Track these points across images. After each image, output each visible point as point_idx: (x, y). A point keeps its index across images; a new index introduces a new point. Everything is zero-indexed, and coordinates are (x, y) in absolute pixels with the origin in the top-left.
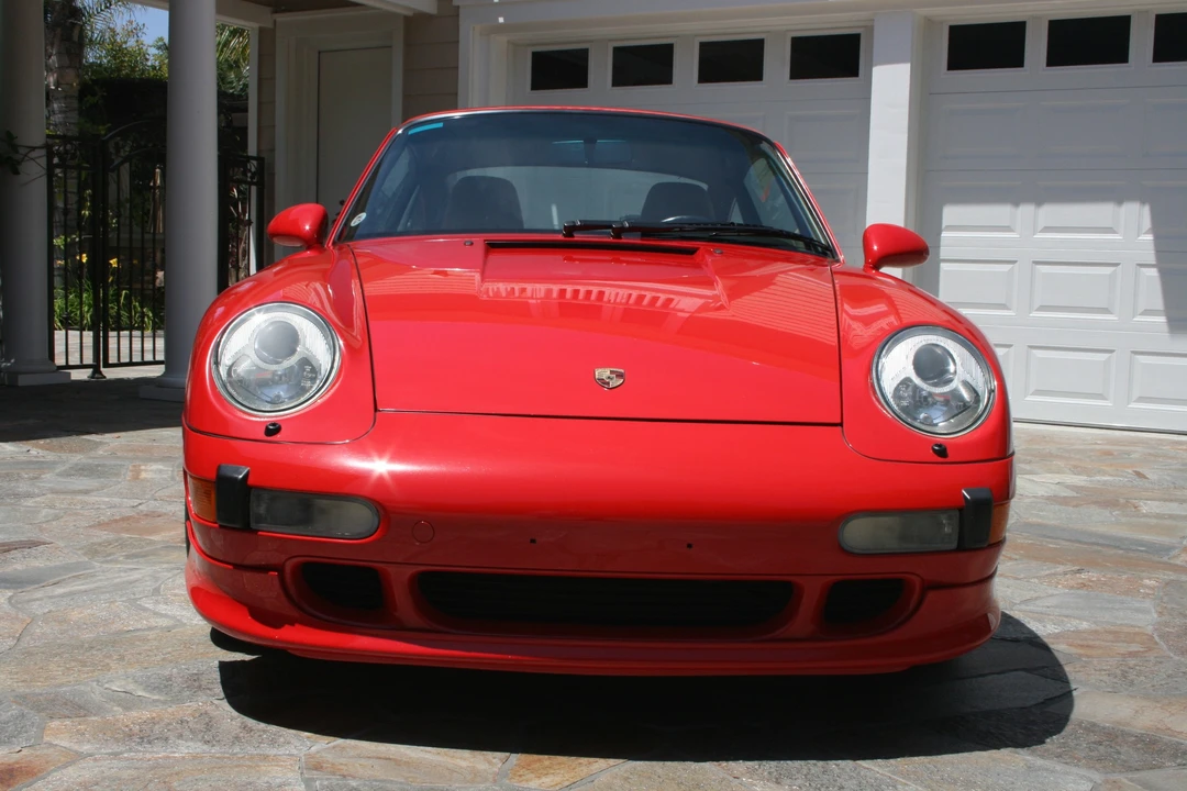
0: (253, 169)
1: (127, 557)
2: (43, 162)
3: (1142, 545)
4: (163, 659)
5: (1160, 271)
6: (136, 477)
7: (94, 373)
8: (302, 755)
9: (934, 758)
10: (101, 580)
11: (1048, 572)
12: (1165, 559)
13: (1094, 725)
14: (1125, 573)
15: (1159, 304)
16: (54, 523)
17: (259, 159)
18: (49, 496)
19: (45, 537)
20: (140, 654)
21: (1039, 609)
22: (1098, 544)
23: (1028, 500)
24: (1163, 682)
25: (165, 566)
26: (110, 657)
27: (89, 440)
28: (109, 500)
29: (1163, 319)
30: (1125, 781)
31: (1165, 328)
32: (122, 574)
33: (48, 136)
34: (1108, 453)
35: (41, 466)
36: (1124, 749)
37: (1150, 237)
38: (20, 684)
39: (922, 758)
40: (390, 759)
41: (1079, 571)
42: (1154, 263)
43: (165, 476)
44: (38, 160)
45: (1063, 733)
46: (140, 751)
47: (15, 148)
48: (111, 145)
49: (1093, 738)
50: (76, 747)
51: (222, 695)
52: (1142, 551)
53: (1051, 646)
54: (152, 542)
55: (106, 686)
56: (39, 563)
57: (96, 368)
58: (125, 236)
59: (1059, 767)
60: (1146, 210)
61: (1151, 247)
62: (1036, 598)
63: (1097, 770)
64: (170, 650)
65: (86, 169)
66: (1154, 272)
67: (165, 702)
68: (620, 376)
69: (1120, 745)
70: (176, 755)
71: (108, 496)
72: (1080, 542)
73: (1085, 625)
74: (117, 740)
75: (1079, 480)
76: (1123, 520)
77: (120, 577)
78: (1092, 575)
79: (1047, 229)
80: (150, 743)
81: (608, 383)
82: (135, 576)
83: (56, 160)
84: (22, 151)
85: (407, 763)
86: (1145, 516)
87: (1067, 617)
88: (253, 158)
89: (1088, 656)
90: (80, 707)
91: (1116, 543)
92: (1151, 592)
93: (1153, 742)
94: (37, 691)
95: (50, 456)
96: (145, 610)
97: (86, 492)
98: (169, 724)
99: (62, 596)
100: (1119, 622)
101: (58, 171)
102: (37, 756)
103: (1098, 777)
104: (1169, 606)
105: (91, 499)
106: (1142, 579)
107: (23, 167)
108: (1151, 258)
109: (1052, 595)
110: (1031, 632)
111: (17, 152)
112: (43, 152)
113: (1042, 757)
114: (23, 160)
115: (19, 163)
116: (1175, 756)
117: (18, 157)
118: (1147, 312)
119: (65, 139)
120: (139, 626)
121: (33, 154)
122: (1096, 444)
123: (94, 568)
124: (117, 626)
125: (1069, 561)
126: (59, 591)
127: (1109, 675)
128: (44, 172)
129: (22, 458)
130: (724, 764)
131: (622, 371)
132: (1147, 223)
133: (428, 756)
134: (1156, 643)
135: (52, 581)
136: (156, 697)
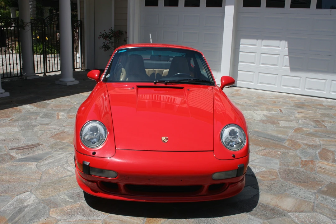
0: (79, 24)
1: (60, 149)
2: (30, 26)
3: (279, 139)
4: (71, 187)
5: (289, 57)
6: (58, 118)
7: (44, 74)
8: (102, 219)
9: (230, 216)
10: (55, 158)
11: (258, 150)
12: (283, 144)
13: (263, 204)
14: (274, 149)
15: (288, 64)
16: (42, 136)
17: (81, 21)
18: (40, 126)
19: (41, 142)
20: (66, 185)
21: (255, 164)
22: (269, 139)
23: (256, 122)
24: (278, 189)
25: (68, 152)
26: (60, 186)
27: (46, 103)
28: (53, 127)
29: (289, 68)
30: (267, 222)
31: (289, 70)
32: (59, 156)
33: (31, 20)
34: (274, 102)
35: (36, 114)
36: (268, 212)
37: (287, 49)
38: (43, 196)
39: (227, 216)
40: (120, 220)
41: (265, 149)
42: (288, 55)
43: (64, 117)
44: (29, 26)
45: (256, 207)
46: (70, 219)
47: (23, 23)
48: (46, 20)
49: (262, 209)
50: (57, 218)
51: (85, 200)
52: (278, 141)
53: (257, 177)
54: (64, 144)
55: (60, 197)
56: (41, 152)
57: (44, 73)
58: (49, 31)
59: (255, 219)
60: (287, 43)
61: (287, 51)
62: (255, 159)
63: (262, 219)
64: (72, 184)
65: (40, 27)
66: (287, 57)
67: (73, 202)
68: (167, 139)
69: (267, 211)
70: (77, 220)
71: (53, 125)
72: (265, 138)
73: (264, 169)
74: (65, 215)
75: (267, 113)
76: (276, 129)
77: (59, 157)
78: (267, 150)
79: (264, 46)
80: (71, 216)
81: (164, 141)
82: (62, 156)
83: (33, 25)
84: (25, 24)
85: (124, 221)
86: (281, 127)
87: (260, 166)
88: (79, 21)
89: (264, 180)
90: (56, 204)
91: (273, 138)
92: (279, 156)
93: (274, 210)
94: (46, 198)
95: (38, 110)
96: (65, 169)
97: (47, 124)
98: (75, 210)
99: (47, 164)
100: (271, 168)
101: (34, 27)
102: (49, 221)
103: (262, 221)
104: (282, 162)
105: (49, 126)
106: (277, 151)
107: (25, 28)
108: (287, 54)
109: (258, 158)
110: (253, 172)
111: (24, 24)
112: (30, 24)
113: (251, 215)
114: (25, 26)
115: (25, 27)
116: (278, 214)
117: (24, 25)
118: (285, 66)
119: (34, 20)
120: (65, 175)
121: (28, 25)
122: (272, 98)
123: (52, 154)
124: (60, 175)
125: (263, 145)
126: (47, 162)
127: (267, 187)
128: (30, 29)
129: (32, 110)
130: (188, 219)
131: (167, 138)
132: (287, 45)
133: (128, 219)
134: (278, 175)
135: (44, 158)
136: (71, 201)
